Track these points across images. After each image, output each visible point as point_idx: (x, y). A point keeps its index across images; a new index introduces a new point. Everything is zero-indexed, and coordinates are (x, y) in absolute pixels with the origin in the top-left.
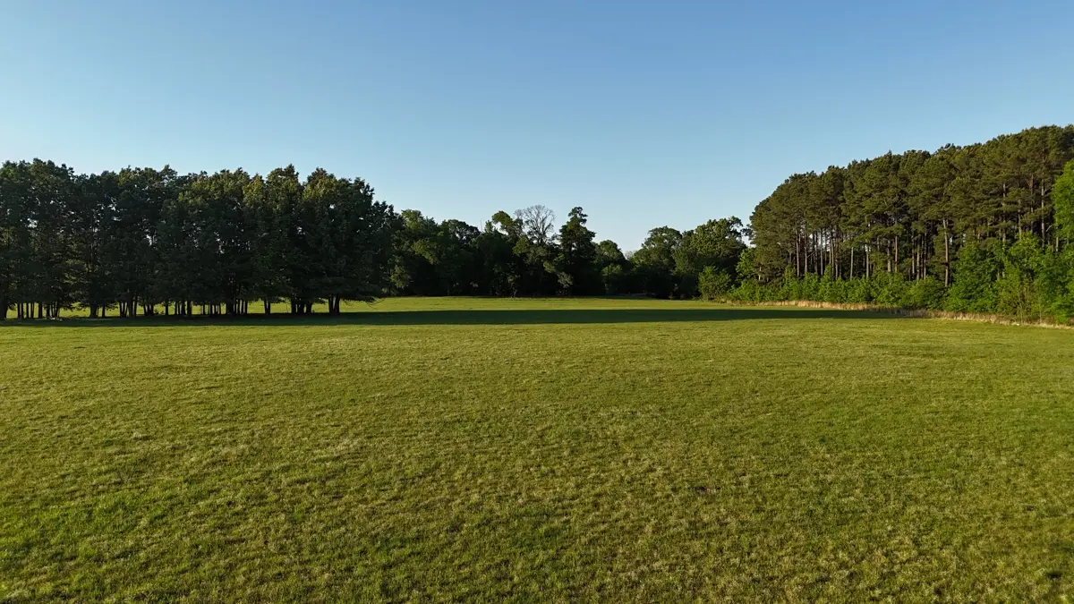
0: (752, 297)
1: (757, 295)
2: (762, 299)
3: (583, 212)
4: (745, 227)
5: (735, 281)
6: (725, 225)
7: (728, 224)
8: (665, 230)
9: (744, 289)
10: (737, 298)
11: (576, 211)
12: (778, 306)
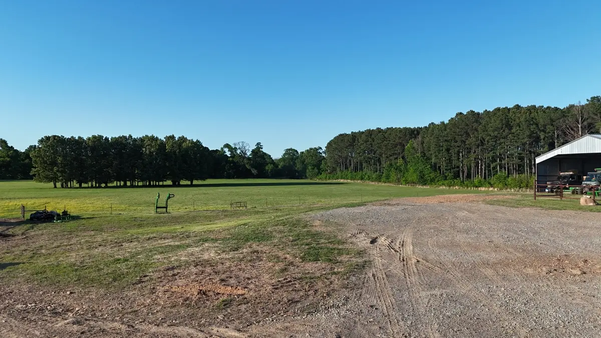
0: (326, 178)
1: (328, 178)
2: (329, 179)
3: (261, 145)
4: (323, 151)
5: (319, 173)
6: (316, 149)
7: (317, 150)
8: (291, 149)
9: (323, 175)
10: (321, 179)
11: (258, 144)
12: (334, 181)
